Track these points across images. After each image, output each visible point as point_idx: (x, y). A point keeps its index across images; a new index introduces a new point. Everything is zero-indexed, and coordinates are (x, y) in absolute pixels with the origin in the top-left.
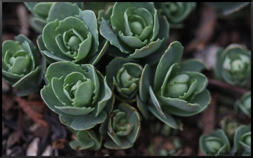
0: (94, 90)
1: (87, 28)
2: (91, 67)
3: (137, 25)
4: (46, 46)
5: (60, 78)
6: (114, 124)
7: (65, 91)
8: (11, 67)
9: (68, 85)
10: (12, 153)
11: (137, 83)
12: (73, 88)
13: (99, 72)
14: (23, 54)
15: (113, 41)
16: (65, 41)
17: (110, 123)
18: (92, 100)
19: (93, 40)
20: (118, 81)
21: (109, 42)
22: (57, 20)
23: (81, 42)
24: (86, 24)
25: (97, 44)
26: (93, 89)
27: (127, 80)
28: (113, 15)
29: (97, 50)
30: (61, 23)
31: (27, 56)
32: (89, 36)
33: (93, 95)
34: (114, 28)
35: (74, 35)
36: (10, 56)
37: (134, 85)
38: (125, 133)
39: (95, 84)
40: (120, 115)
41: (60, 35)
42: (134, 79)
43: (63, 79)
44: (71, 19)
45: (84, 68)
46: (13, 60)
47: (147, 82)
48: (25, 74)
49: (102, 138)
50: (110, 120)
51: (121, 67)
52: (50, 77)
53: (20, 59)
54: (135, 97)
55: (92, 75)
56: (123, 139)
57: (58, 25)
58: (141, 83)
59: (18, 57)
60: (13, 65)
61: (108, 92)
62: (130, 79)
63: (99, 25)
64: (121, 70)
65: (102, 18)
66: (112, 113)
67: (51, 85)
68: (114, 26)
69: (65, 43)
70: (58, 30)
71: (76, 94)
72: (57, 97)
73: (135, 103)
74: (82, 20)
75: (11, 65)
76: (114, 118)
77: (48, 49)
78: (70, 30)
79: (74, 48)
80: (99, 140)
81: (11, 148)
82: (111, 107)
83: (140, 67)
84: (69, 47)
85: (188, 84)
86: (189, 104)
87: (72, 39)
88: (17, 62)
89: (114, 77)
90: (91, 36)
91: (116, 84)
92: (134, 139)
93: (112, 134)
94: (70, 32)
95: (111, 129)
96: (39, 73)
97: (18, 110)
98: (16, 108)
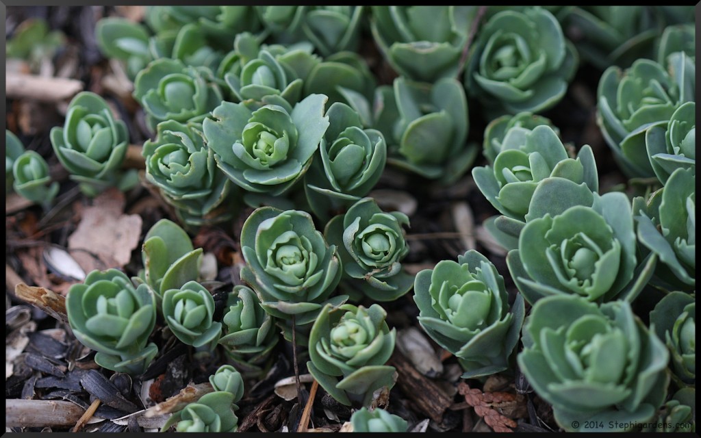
0: (629, 351)
1: (611, 231)
2: (623, 307)
4: (525, 267)
5: (559, 331)
7: (571, 356)
8: (454, 313)
12: (586, 350)
13: (637, 318)
14: (479, 287)
15: (666, 256)
16: (566, 258)
19: (623, 255)
20: (677, 340)
21: (657, 257)
22: (547, 214)
23: (597, 258)
24: (608, 223)
25: (632, 261)
26: (628, 349)
28: (663, 203)
29: (632, 277)
30: (558, 221)
31: (486, 292)
32: (616, 244)
33: (628, 363)
34: (666, 231)
35: (585, 245)
36: (450, 292)
40: (679, 411)
41: (554, 245)
43: (564, 332)
44: (577, 211)
46: (457, 299)
48: (482, 328)
50: (661, 419)
51: (681, 312)
52: (536, 330)
53: (472, 297)
57: (550, 227)
59: (468, 293)
60: (458, 309)
61: (661, 353)
63: (636, 224)
64: (682, 318)
65: (641, 211)
66: (663, 408)
67: (539, 347)
68: (665, 227)
69: (565, 261)
70: (550, 236)
71: (593, 360)
74: (600, 213)
75: (454, 310)
76: (669, 418)
77: (530, 275)
78: (575, 236)
79: (584, 273)
82: (663, 393)
84: (573, 271)
87: (581, 254)
88: (467, 303)
89: (667, 333)
90: (619, 247)
91: (672, 345)
94: (575, 241)
96: (510, 327)
97: (461, 412)
98: (457, 407)
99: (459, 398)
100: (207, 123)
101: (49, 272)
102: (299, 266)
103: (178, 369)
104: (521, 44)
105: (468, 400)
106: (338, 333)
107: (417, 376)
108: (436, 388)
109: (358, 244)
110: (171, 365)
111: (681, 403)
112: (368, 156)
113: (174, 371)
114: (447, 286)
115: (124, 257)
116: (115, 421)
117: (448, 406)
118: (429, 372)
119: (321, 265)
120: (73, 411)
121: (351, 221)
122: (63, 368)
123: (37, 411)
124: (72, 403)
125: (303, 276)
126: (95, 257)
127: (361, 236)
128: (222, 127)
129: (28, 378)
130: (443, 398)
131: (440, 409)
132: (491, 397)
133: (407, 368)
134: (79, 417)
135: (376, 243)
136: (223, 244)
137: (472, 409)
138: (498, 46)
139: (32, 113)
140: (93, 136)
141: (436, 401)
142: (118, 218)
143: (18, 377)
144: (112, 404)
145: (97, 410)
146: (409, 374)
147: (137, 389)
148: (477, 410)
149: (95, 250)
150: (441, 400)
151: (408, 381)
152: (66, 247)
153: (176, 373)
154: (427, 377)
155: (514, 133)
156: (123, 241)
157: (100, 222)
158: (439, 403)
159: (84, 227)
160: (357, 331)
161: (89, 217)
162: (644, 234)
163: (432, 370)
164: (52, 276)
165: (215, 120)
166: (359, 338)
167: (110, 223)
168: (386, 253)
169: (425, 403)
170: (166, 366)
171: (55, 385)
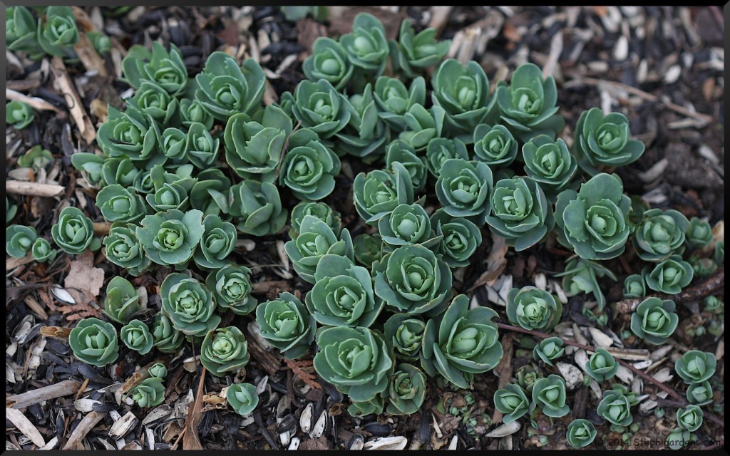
0: (372, 358)
1: (361, 286)
2: (367, 330)
3: (416, 277)
4: (315, 306)
5: (334, 345)
6: (396, 388)
7: (341, 360)
9: (343, 353)
10: (283, 422)
11: (419, 341)
12: (349, 356)
13: (376, 334)
14: (290, 316)
15: (390, 300)
16: (337, 300)
17: (392, 388)
18: (370, 367)
19: (368, 297)
20: (399, 340)
21: (385, 302)
22: (326, 277)
23: (354, 301)
24: (359, 282)
25: (373, 304)
26: (372, 356)
27: (408, 339)
28: (388, 269)
31: (295, 319)
32: (363, 296)
33: (371, 363)
34: (391, 282)
35: (346, 294)
36: (276, 316)
37: (416, 345)
38: (409, 397)
39: (373, 352)
40: (402, 377)
41: (331, 293)
42: (416, 338)
43: (337, 345)
44: (342, 277)
45: (359, 331)
46: (280, 323)
47: (432, 338)
49: (383, 402)
50: (392, 383)
51: (401, 324)
52: (323, 344)
53: (287, 322)
54: (418, 354)
55: (369, 341)
56: (408, 402)
57: (328, 284)
58: (423, 342)
59: (285, 320)
60: (281, 330)
61: (388, 361)
62: (412, 338)
63: (373, 283)
64: (401, 328)
65: (377, 272)
67: (324, 353)
68: (390, 280)
69: (337, 302)
70: (329, 288)
71: (352, 362)
72: (332, 368)
73: (419, 361)
74: (355, 275)
75: (278, 330)
76: (396, 380)
77: (318, 310)
79: (348, 308)
80: (380, 404)
81: (282, 416)
83: (422, 324)
84: (341, 307)
85: (477, 338)
86: (478, 364)
87: (344, 299)
88: (284, 326)
89: (393, 337)
90: (365, 297)
91: (397, 345)
92: (420, 403)
93: (395, 400)
94: (342, 291)
95: (393, 395)
97: (286, 371)
98: (283, 369)
99: (284, 364)
100: (138, 229)
101: (54, 300)
102: (193, 310)
103: (130, 358)
104: (309, 161)
105: (289, 365)
106: (216, 346)
107: (261, 351)
108: (272, 357)
109: (225, 292)
110: (126, 356)
111: (404, 372)
112: (227, 244)
113: (128, 359)
114: (274, 314)
115: (96, 292)
116: (99, 391)
117: (278, 369)
118: (267, 349)
119: (205, 305)
120: (75, 385)
121: (220, 278)
122: (67, 361)
123: (57, 392)
124: (74, 381)
125: (195, 314)
126: (80, 291)
127: (226, 288)
128: (146, 230)
129: (49, 366)
130: (276, 364)
131: (274, 371)
132: (301, 364)
133: (255, 345)
134: (79, 388)
135: (234, 291)
136: (150, 281)
137: (291, 370)
138: (297, 161)
139: (38, 206)
140: (75, 233)
141: (271, 366)
142: (91, 268)
143: (43, 366)
144: (96, 380)
145: (88, 384)
146: (257, 349)
147: (109, 371)
148: (294, 371)
149: (80, 287)
150: (274, 365)
151: (256, 353)
152: (63, 286)
153: (129, 360)
154: (266, 351)
155: (306, 218)
156: (94, 283)
157: (81, 270)
158: (273, 367)
159: (72, 273)
160: (227, 345)
161: (75, 266)
162: (378, 290)
163: (269, 347)
164: (56, 301)
165: (142, 227)
166: (228, 349)
167: (87, 270)
168: (240, 295)
169: (266, 367)
170: (124, 357)
171: (64, 371)
